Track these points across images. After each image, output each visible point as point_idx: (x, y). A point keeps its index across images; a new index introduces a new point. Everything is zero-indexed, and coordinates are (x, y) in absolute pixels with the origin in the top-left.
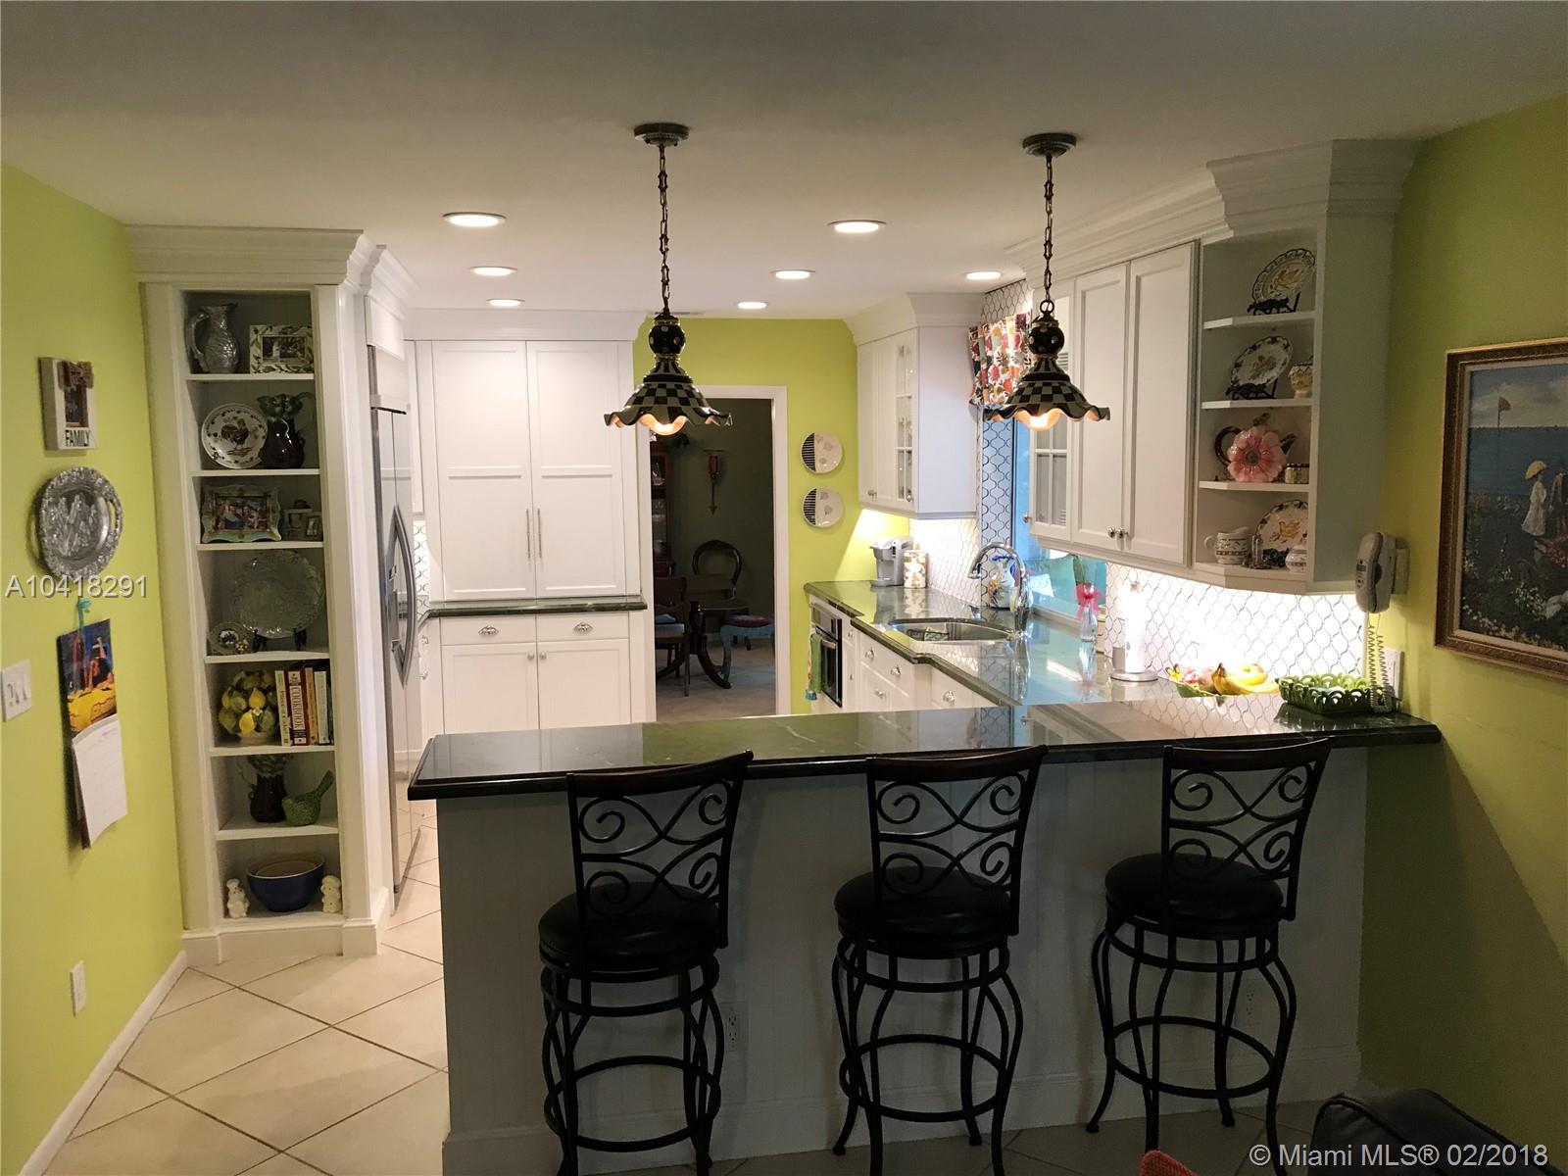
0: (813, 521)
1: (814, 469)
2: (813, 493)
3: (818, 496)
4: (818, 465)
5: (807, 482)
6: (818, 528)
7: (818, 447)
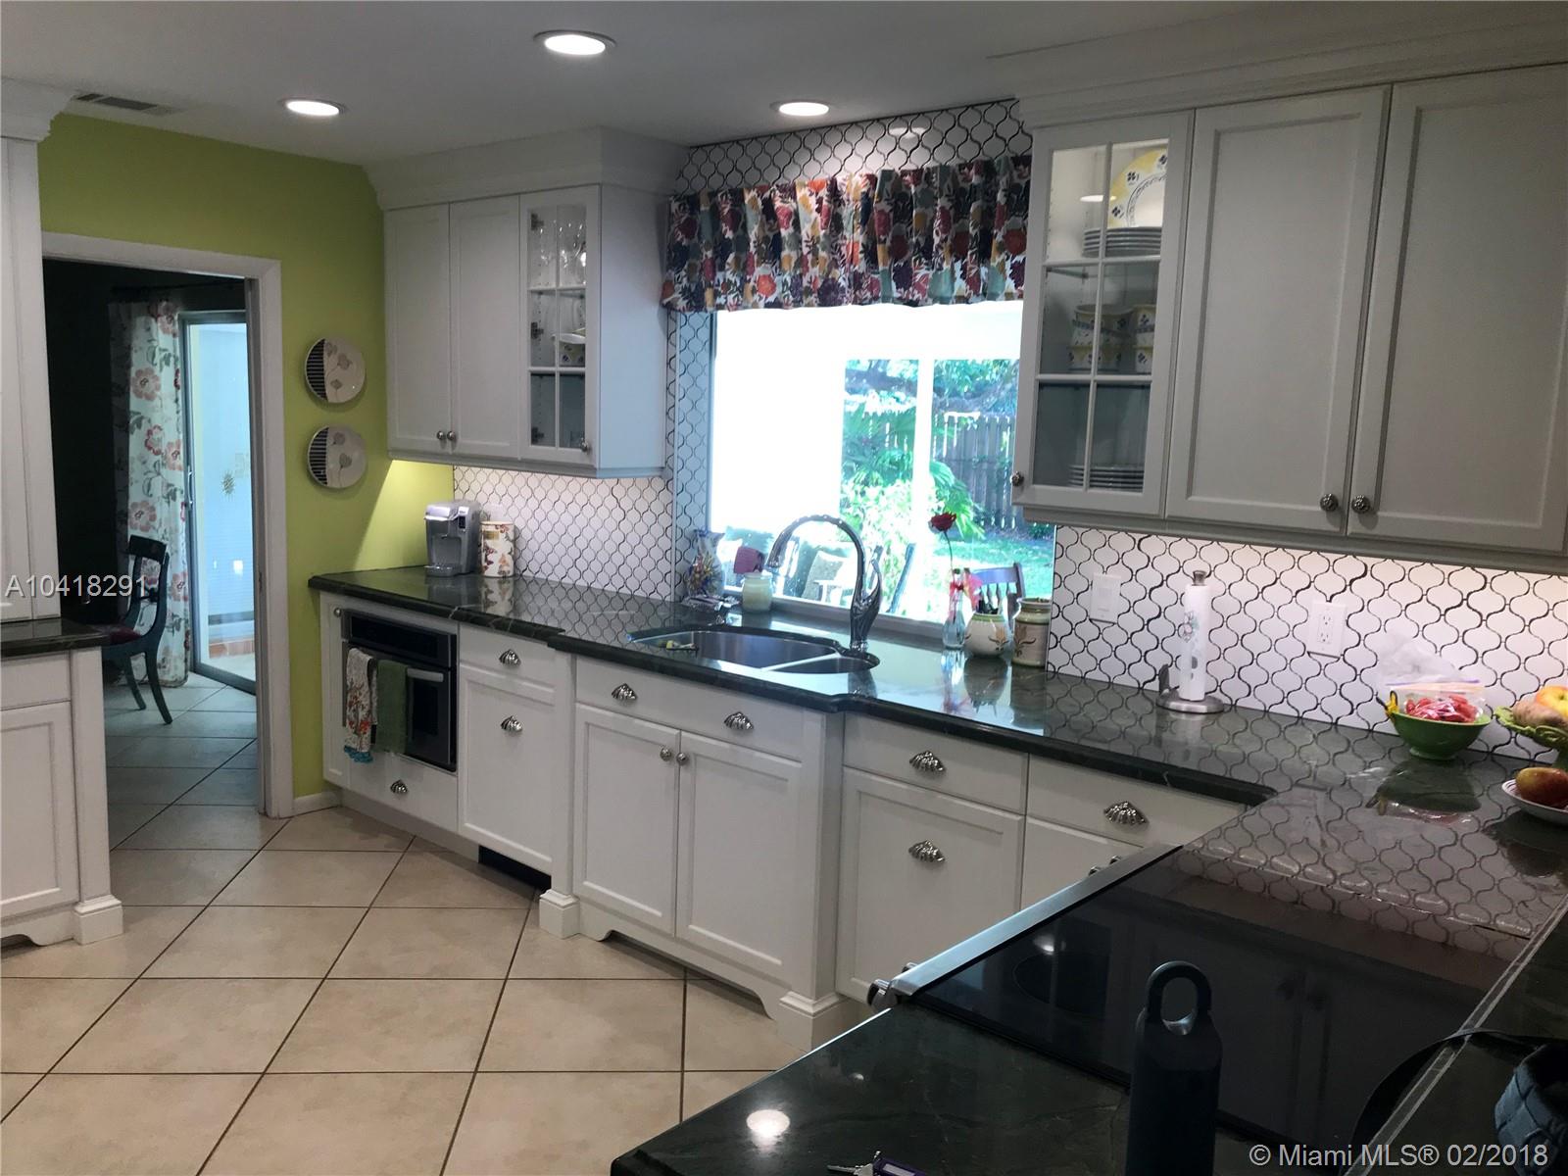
0: (323, 478)
1: (324, 395)
2: (323, 435)
3: (330, 441)
4: (329, 390)
5: (313, 417)
6: (328, 488)
7: (329, 363)
